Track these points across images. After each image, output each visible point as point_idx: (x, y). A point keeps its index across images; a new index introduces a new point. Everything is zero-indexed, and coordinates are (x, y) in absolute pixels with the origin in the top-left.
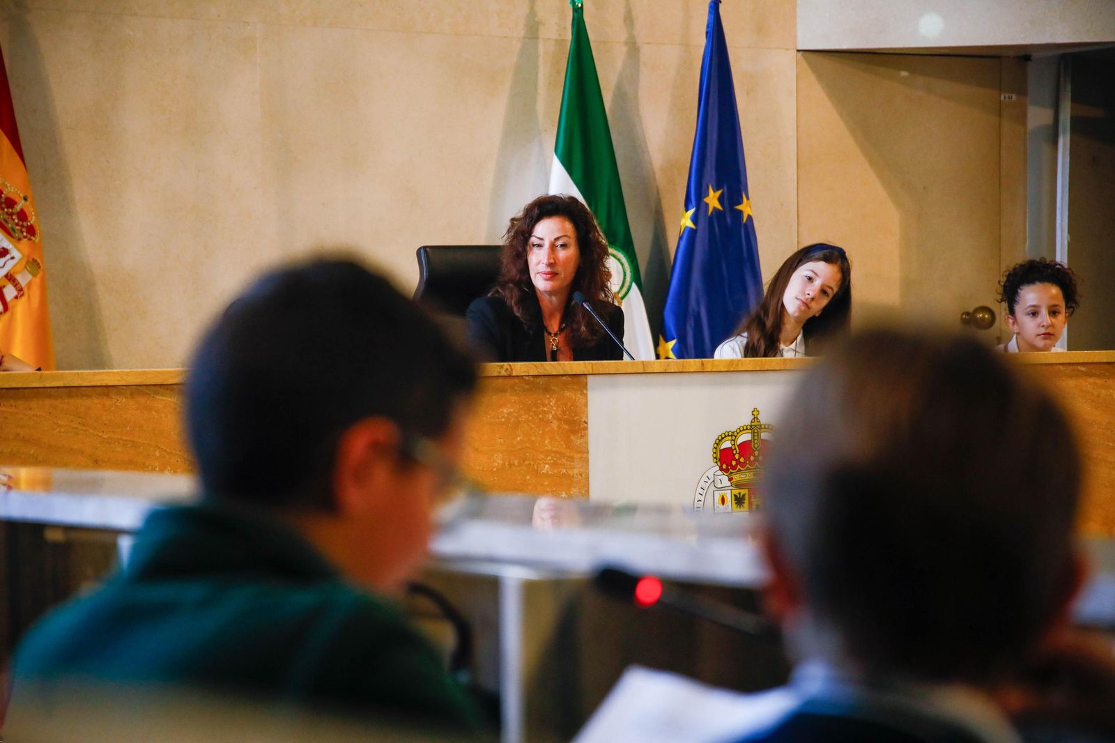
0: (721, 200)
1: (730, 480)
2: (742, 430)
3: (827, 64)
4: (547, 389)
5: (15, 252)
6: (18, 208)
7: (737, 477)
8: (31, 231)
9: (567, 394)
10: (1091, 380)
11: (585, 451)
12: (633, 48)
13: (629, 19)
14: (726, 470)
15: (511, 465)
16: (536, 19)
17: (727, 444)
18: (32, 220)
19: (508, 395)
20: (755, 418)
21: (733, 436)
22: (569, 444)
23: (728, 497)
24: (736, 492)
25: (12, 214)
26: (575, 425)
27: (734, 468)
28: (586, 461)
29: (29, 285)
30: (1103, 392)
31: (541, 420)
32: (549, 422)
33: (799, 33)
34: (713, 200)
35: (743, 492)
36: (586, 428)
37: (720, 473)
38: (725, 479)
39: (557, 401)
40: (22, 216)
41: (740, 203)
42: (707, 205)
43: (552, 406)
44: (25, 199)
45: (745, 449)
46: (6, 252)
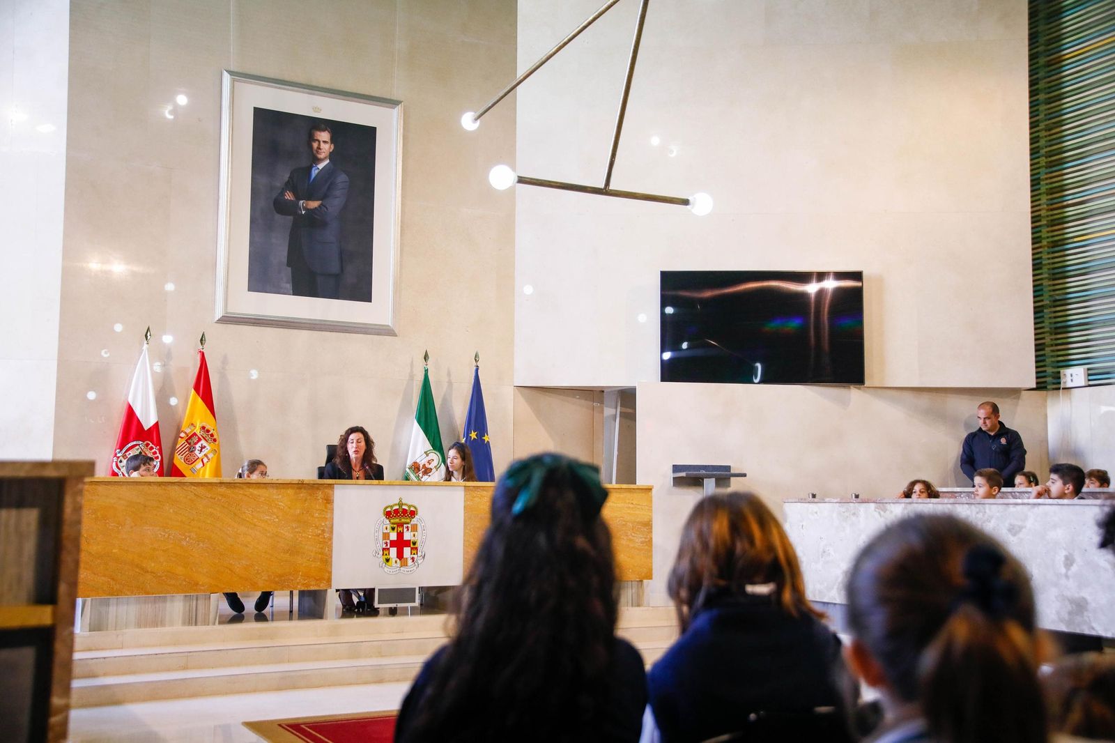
0: (476, 435)
1: (390, 521)
2: (396, 505)
3: (526, 391)
4: (318, 489)
5: (208, 447)
6: (210, 433)
7: (392, 521)
8: (215, 440)
9: (326, 490)
11: (332, 509)
12: (450, 383)
13: (449, 374)
14: (388, 518)
15: (303, 513)
16: (419, 373)
17: (389, 509)
18: (215, 437)
19: (303, 490)
20: (400, 501)
21: (391, 507)
22: (326, 508)
23: (389, 527)
24: (392, 526)
25: (208, 435)
26: (329, 501)
27: (391, 517)
28: (333, 513)
29: (212, 458)
31: (316, 499)
32: (318, 500)
33: (514, 380)
34: (473, 435)
35: (395, 526)
36: (333, 502)
37: (386, 519)
38: (388, 521)
39: (322, 492)
40: (212, 435)
41: (484, 436)
42: (471, 437)
43: (320, 494)
44: (214, 430)
45: (396, 511)
46: (205, 447)
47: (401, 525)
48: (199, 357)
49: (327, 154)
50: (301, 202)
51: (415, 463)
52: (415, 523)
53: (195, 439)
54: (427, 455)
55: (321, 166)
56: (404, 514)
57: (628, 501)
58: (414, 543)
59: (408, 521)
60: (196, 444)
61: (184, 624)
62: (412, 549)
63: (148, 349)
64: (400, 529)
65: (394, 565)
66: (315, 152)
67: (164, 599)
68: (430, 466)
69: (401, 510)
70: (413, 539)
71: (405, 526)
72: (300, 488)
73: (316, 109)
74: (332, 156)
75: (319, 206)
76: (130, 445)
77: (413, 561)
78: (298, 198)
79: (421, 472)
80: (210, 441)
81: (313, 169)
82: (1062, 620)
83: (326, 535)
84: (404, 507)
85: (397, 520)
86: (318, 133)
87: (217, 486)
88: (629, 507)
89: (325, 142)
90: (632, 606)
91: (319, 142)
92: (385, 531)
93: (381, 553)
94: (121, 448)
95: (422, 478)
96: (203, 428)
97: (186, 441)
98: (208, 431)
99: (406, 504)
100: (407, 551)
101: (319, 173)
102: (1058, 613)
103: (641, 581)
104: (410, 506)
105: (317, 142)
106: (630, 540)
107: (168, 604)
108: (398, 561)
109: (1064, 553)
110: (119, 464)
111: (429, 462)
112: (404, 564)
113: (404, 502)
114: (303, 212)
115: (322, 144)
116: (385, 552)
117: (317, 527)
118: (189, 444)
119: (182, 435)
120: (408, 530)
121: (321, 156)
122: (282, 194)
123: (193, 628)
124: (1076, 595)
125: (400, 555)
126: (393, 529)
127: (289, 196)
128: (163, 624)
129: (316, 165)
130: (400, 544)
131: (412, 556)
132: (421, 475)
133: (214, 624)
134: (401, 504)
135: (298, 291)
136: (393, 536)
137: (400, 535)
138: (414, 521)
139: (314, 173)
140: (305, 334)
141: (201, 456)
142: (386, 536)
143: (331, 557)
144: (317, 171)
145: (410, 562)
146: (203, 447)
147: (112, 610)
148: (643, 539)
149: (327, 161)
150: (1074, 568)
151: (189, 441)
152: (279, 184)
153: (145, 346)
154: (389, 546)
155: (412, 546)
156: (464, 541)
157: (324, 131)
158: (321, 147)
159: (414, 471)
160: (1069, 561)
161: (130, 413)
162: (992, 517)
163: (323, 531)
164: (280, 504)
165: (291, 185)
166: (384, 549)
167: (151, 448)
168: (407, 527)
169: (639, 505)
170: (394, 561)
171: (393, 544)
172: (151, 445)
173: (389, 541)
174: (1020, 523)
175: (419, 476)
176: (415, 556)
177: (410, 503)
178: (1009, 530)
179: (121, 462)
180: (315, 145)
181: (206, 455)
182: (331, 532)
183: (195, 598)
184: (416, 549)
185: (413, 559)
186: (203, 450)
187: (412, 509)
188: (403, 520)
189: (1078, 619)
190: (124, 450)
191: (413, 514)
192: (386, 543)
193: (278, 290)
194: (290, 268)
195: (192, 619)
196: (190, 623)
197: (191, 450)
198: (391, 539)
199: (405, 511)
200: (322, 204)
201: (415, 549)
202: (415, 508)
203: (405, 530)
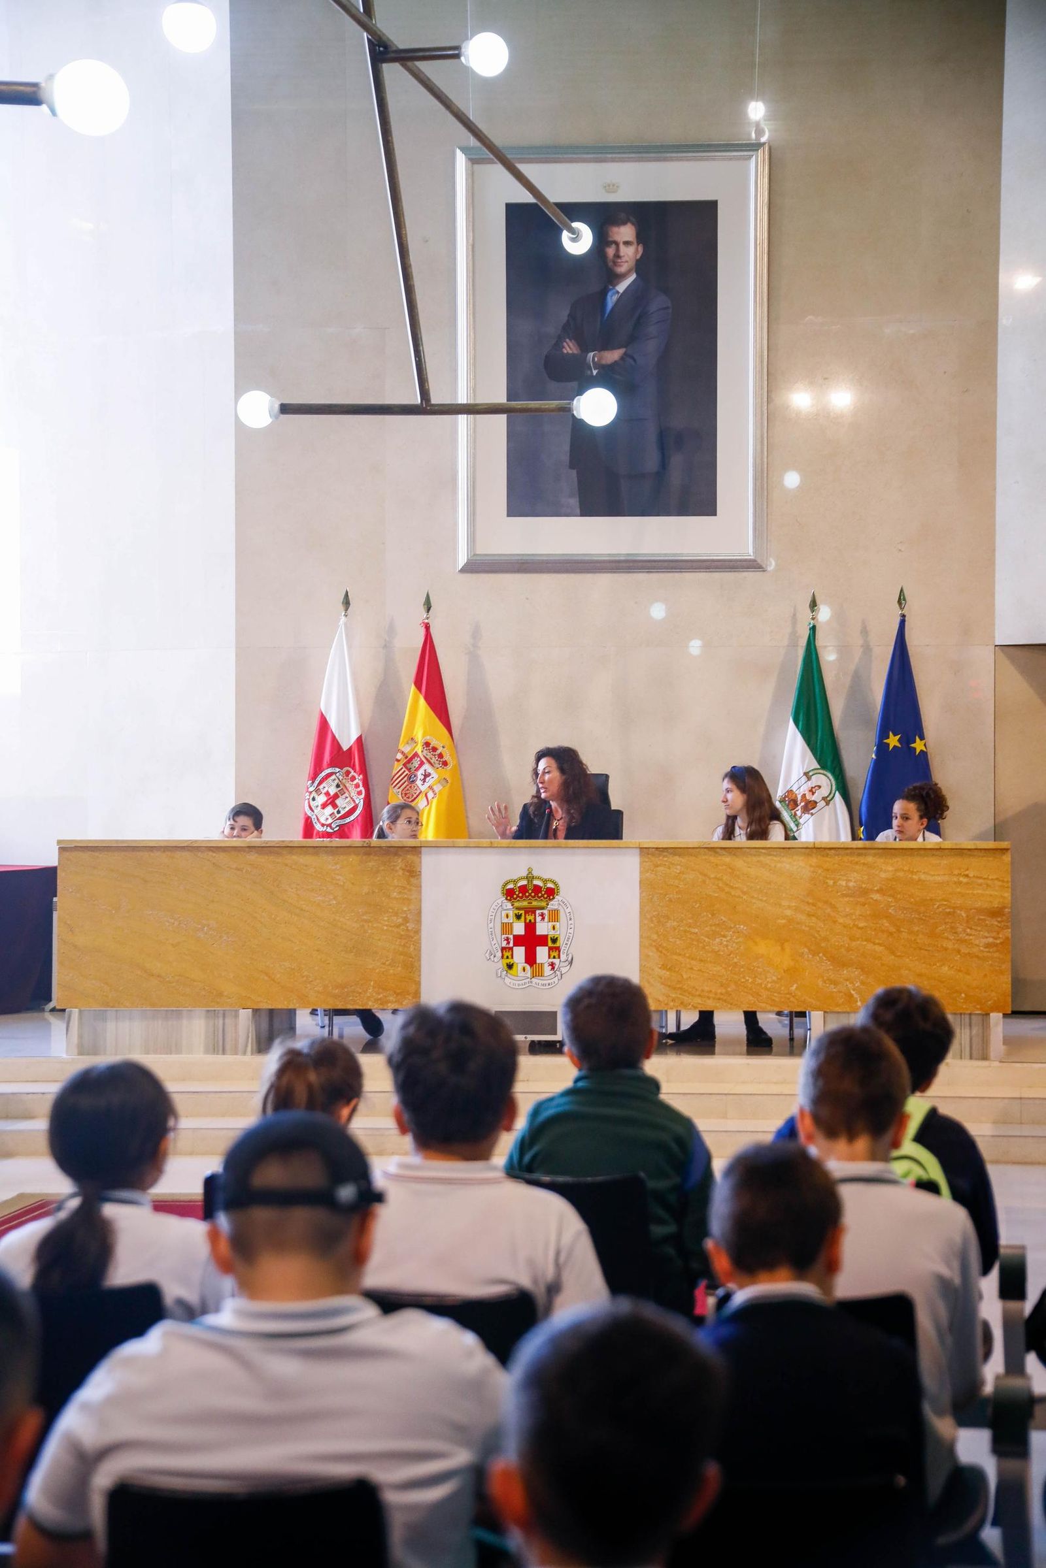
0: (900, 741)
1: (512, 905)
2: (521, 879)
3: (1017, 652)
4: (396, 854)
5: (434, 774)
6: (438, 752)
7: (517, 904)
8: (445, 764)
9: (409, 856)
10: (770, 857)
11: (419, 887)
12: (867, 648)
13: (865, 632)
14: (510, 900)
15: (373, 892)
16: (797, 635)
17: (511, 886)
19: (372, 857)
20: (530, 873)
21: (515, 882)
22: (409, 883)
23: (511, 914)
24: (517, 912)
25: (435, 755)
26: (413, 873)
27: (515, 899)
28: (420, 892)
29: (440, 792)
30: (779, 865)
31: (393, 870)
32: (396, 871)
33: (997, 635)
34: (893, 741)
35: (521, 912)
36: (420, 875)
37: (506, 901)
38: (509, 905)
39: (403, 860)
40: (441, 756)
41: (917, 741)
42: (888, 745)
43: (399, 863)
44: (443, 747)
45: (523, 889)
46: (429, 775)
47: (532, 911)
48: (422, 631)
49: (632, 263)
50: (591, 354)
51: (790, 792)
52: (556, 907)
53: (416, 763)
54: (809, 779)
55: (622, 287)
56: (536, 894)
57: (956, 872)
58: (554, 940)
59: (543, 904)
60: (417, 769)
61: (207, 1052)
62: (550, 949)
63: (345, 624)
64: (530, 918)
65: (522, 974)
66: (610, 264)
67: (178, 1015)
68: (813, 798)
69: (530, 887)
70: (551, 933)
71: (538, 912)
72: (368, 854)
73: (610, 188)
74: (640, 266)
75: (622, 358)
76: (323, 774)
77: (553, 968)
78: (585, 348)
79: (799, 807)
80: (437, 765)
81: (610, 294)
83: (411, 926)
84: (536, 882)
85: (525, 904)
86: (615, 229)
87: (244, 851)
88: (960, 883)
89: (627, 243)
90: (971, 1058)
91: (617, 244)
92: (505, 920)
93: (499, 954)
94: (313, 779)
95: (800, 817)
96: (427, 744)
97: (404, 765)
98: (435, 749)
99: (539, 878)
100: (542, 953)
101: (618, 300)
103: (988, 1014)
104: (545, 881)
105: (614, 246)
106: (962, 941)
107: (185, 1022)
108: (528, 967)
110: (312, 803)
111: (812, 791)
112: (538, 973)
113: (535, 874)
114: (595, 372)
115: (622, 247)
116: (506, 954)
117: (396, 914)
118: (409, 770)
119: (399, 756)
120: (543, 919)
121: (622, 269)
122: (558, 345)
123: (220, 1058)
125: (531, 959)
126: (518, 917)
127: (570, 348)
128: (178, 1051)
129: (614, 285)
130: (531, 941)
131: (551, 960)
132: (799, 813)
133: (245, 1053)
134: (530, 877)
135: (587, 510)
136: (519, 929)
137: (530, 927)
138: (553, 905)
139: (612, 300)
140: (604, 580)
141: (423, 788)
142: (506, 928)
143: (419, 960)
144: (615, 298)
145: (547, 970)
146: (426, 775)
147: (111, 1026)
148: (991, 940)
149: (633, 277)
151: (409, 766)
152: (552, 329)
153: (343, 619)
154: (511, 945)
155: (550, 944)
156: (641, 937)
157: (624, 223)
158: (622, 254)
159: (788, 806)
161: (324, 724)
163: (406, 920)
164: (338, 877)
165: (572, 329)
166: (503, 949)
167: (353, 779)
168: (542, 915)
169: (981, 878)
170: (520, 967)
171: (518, 940)
172: (353, 773)
173: (511, 937)
175: (795, 814)
176: (556, 961)
177: (545, 877)
179: (314, 799)
180: (611, 251)
181: (431, 788)
182: (419, 921)
183: (221, 1015)
184: (558, 949)
185: (552, 965)
186: (427, 779)
187: (550, 885)
188: (535, 904)
190: (317, 782)
191: (551, 893)
192: (507, 940)
193: (556, 510)
194: (574, 472)
195: (218, 1045)
196: (215, 1051)
197: (411, 780)
198: (515, 933)
199: (537, 889)
200: (625, 354)
201: (555, 950)
202: (555, 883)
203: (539, 919)
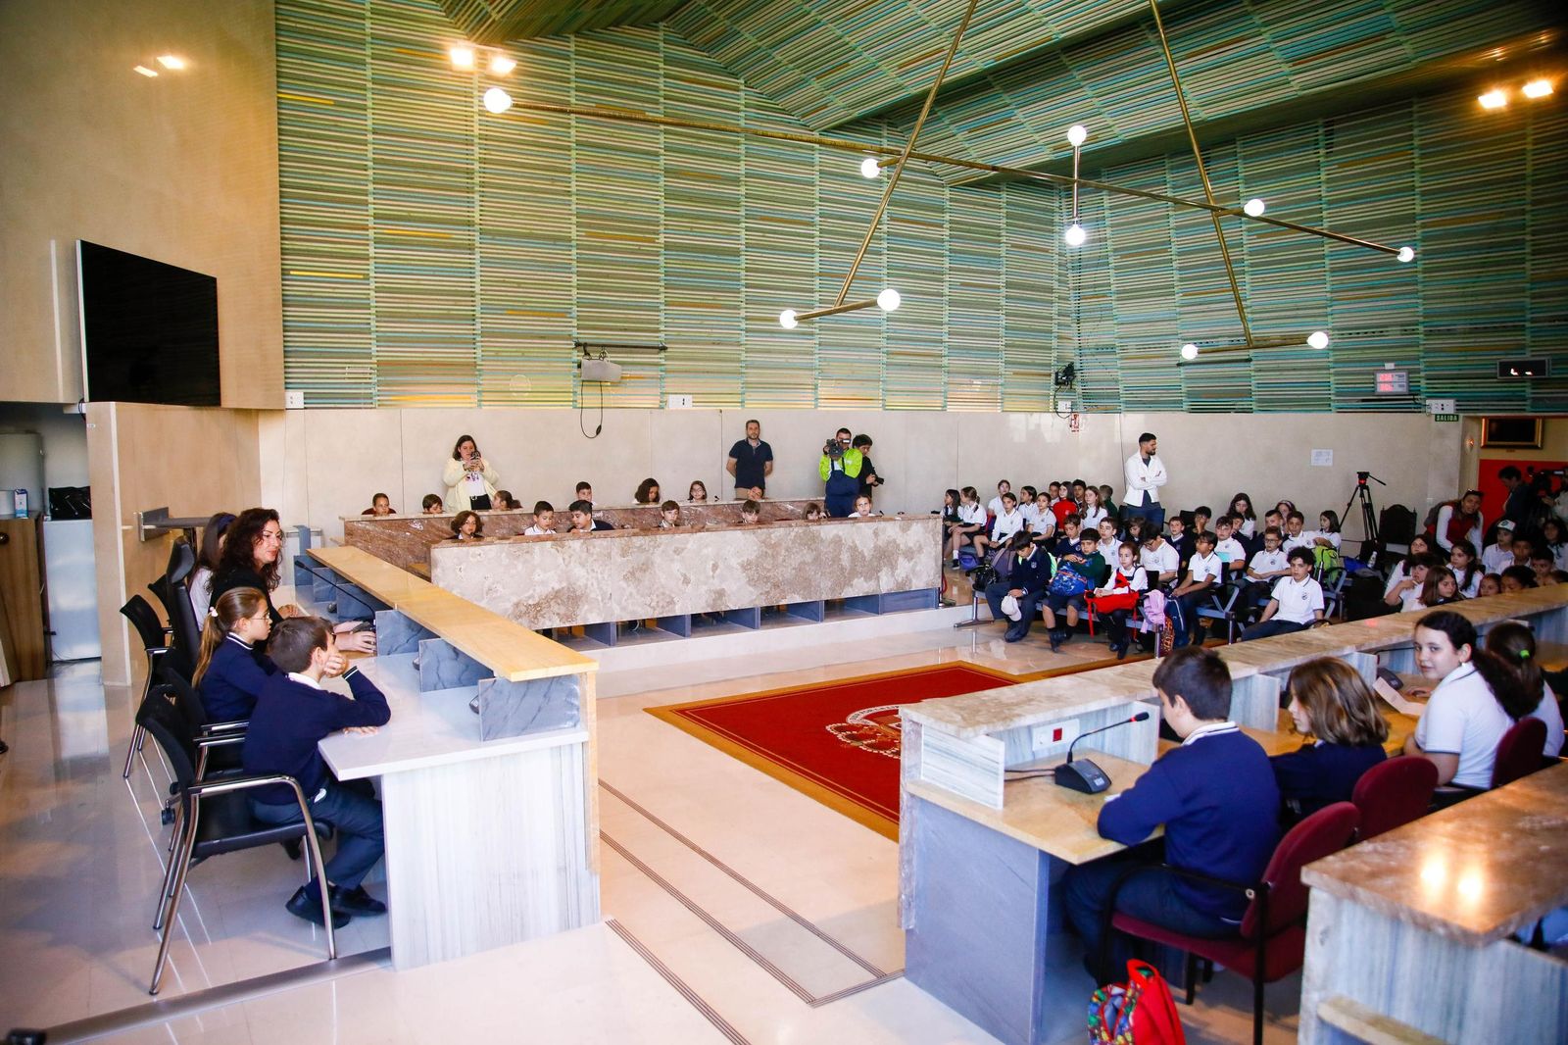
82: (708, 606)
102: (707, 601)
109: (712, 562)
124: (718, 588)
150: (718, 571)
160: (715, 567)
162: (661, 544)
174: (683, 546)
178: (675, 552)
189: (719, 602)
